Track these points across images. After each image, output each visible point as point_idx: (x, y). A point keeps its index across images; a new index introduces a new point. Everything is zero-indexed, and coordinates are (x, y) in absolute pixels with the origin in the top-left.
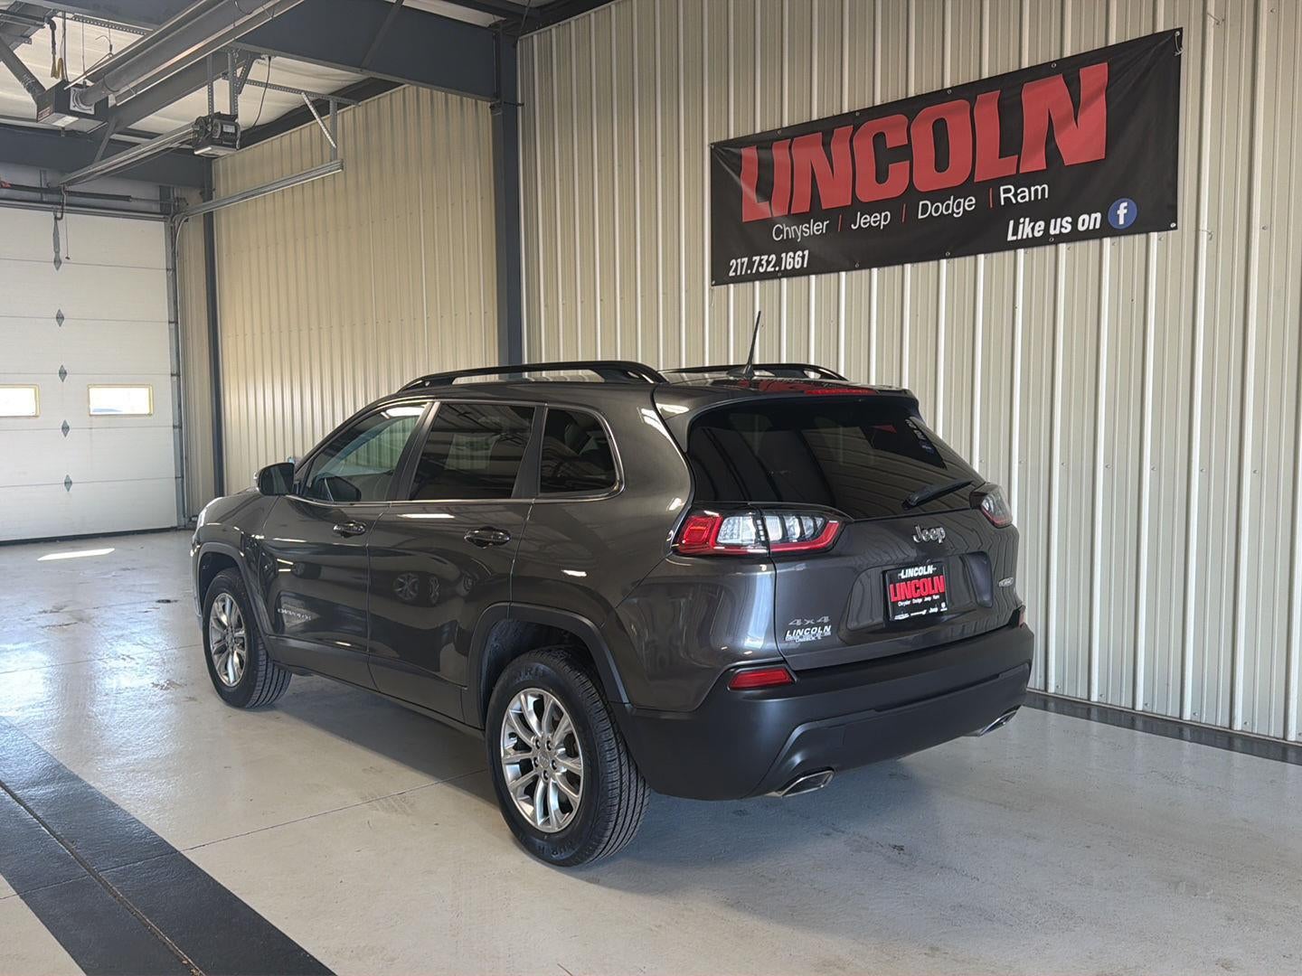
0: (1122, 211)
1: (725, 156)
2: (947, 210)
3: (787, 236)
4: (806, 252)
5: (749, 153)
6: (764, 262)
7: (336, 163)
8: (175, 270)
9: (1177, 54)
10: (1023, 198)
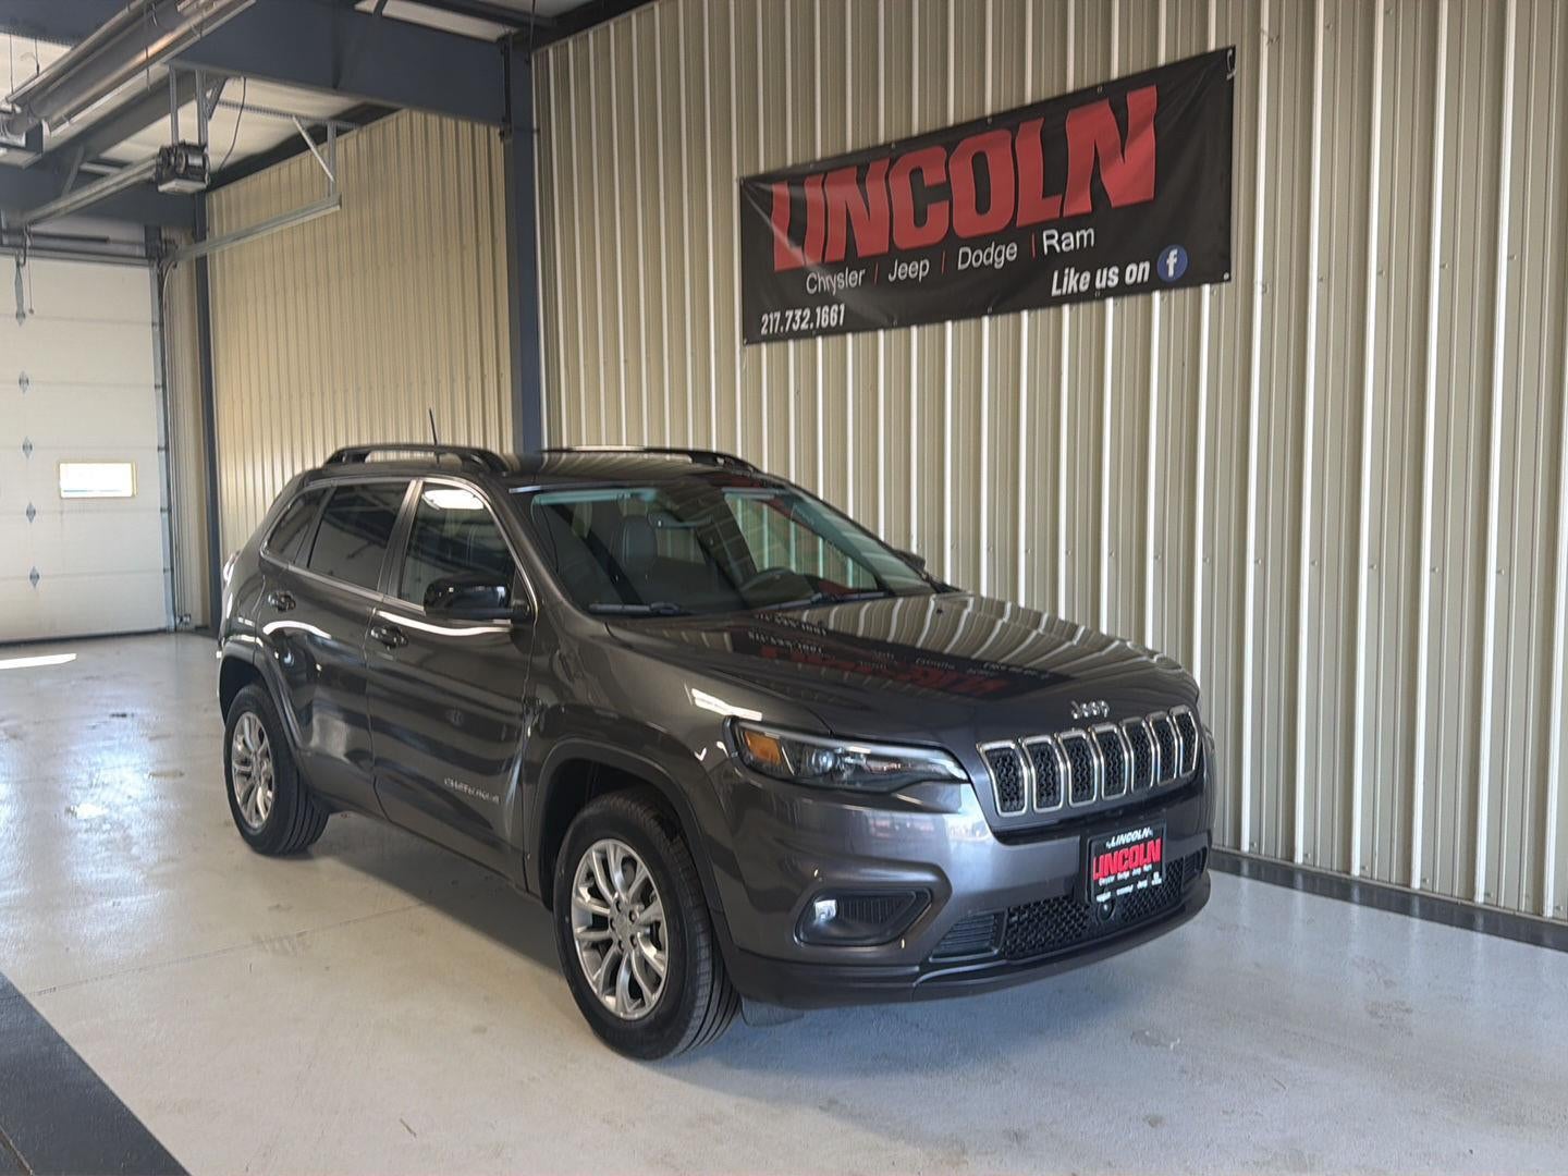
0: (1172, 261)
1: (755, 192)
2: (988, 258)
3: (822, 288)
4: (842, 307)
5: (781, 190)
6: (798, 318)
7: (334, 198)
8: (162, 325)
9: (1229, 77)
10: (1068, 245)
